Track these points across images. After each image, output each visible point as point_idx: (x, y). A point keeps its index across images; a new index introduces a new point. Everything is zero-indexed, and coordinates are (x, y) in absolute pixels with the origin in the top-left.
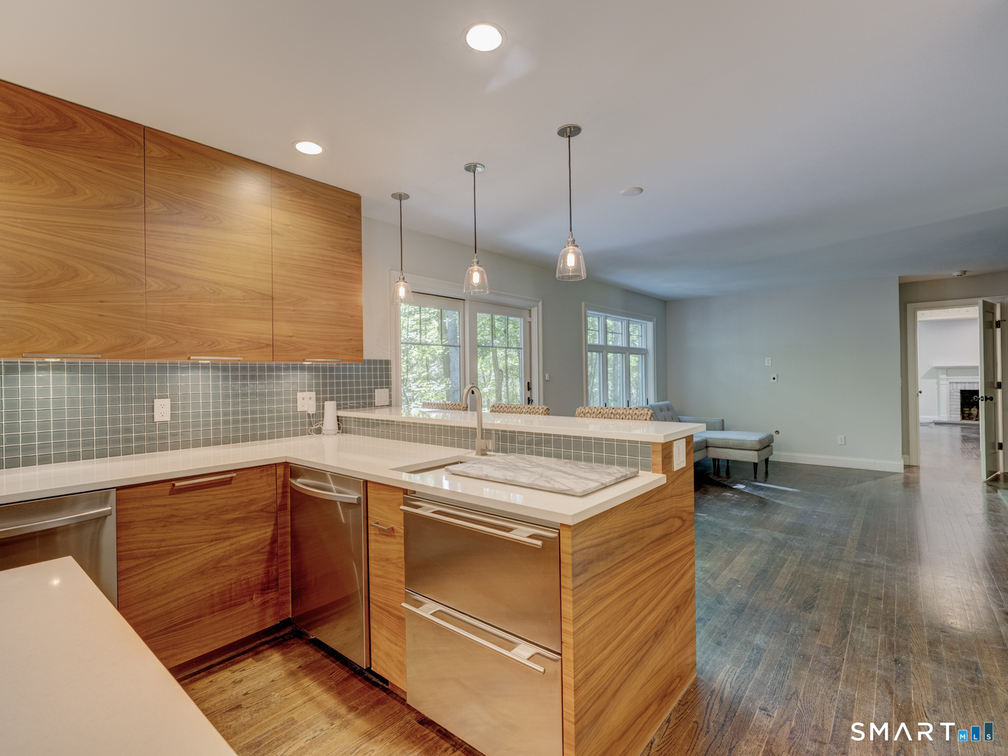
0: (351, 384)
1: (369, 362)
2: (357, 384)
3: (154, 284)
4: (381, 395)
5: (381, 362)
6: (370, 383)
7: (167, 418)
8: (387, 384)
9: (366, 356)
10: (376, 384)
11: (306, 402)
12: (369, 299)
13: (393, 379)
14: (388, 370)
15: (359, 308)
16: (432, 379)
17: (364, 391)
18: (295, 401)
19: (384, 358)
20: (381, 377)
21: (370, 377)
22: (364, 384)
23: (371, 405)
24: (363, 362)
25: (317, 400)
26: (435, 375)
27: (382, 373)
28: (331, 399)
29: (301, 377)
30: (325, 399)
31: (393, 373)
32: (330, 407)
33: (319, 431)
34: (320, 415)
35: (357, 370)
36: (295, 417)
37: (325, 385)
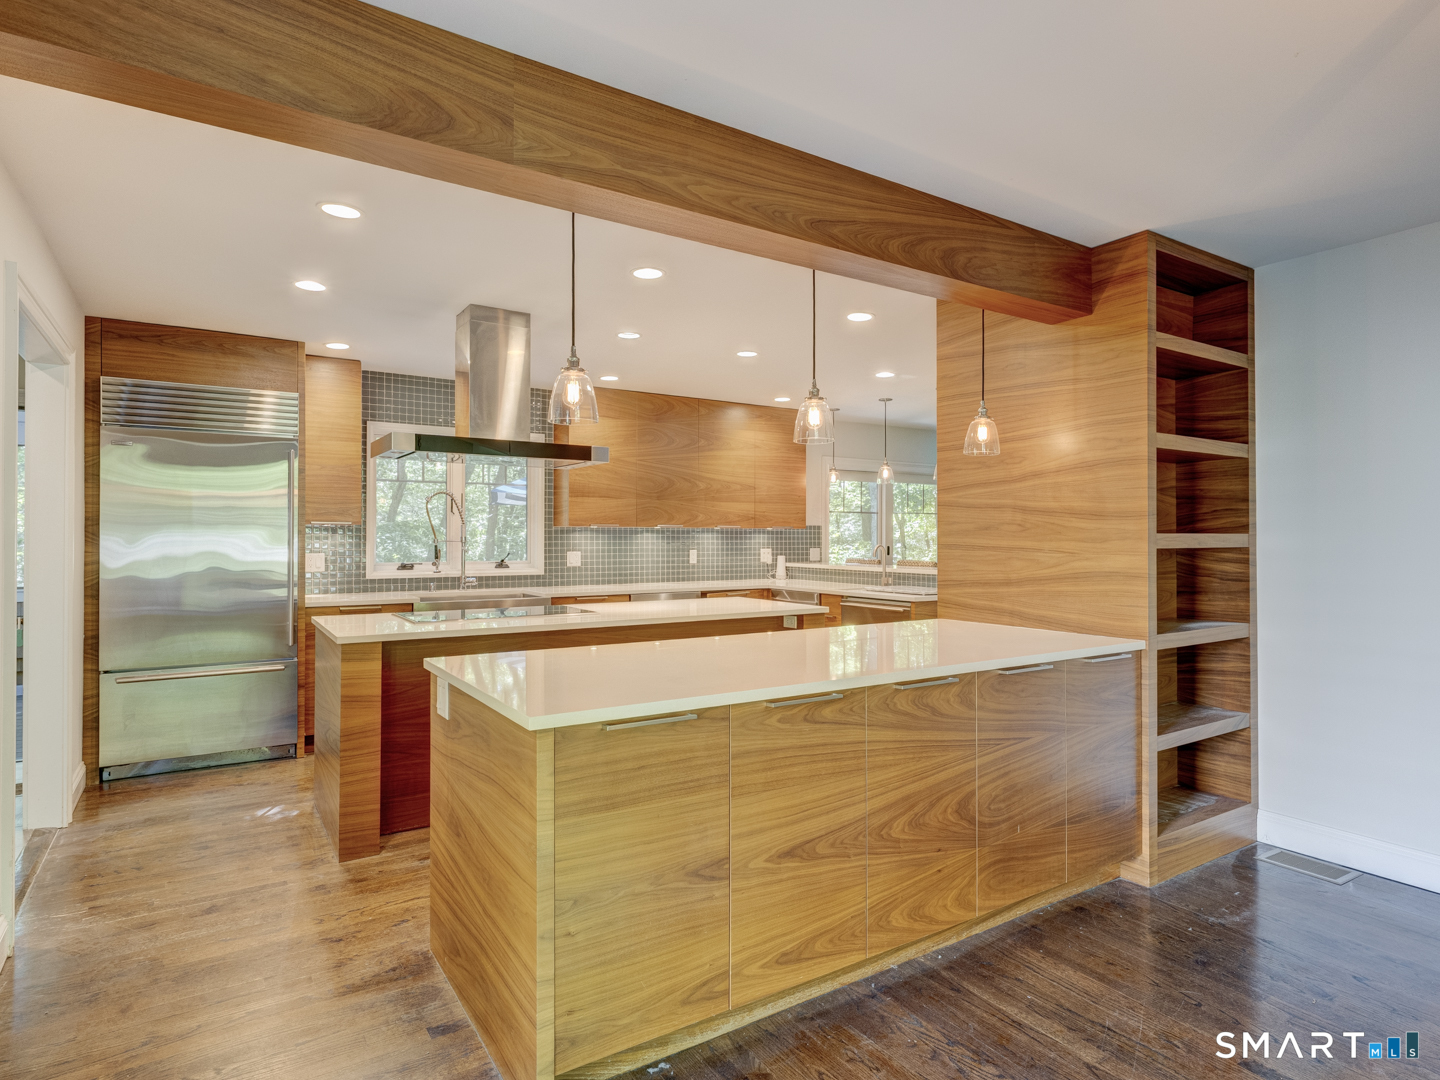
0: (794, 544)
1: (810, 527)
2: (798, 544)
3: (702, 486)
4: (814, 553)
5: (814, 527)
6: (806, 544)
7: (695, 562)
8: (819, 545)
9: (808, 524)
10: (811, 543)
11: (766, 555)
12: (808, 481)
13: (823, 541)
14: (819, 533)
15: (804, 490)
16: (847, 542)
17: (802, 549)
18: (759, 555)
19: (816, 524)
20: (815, 539)
21: (806, 538)
22: (802, 544)
23: (807, 560)
24: (806, 528)
25: (773, 554)
26: (850, 535)
27: (815, 536)
28: (781, 554)
29: (761, 539)
30: (777, 555)
31: (823, 536)
32: (781, 559)
33: (774, 576)
34: (774, 565)
35: (802, 533)
36: (759, 566)
37: (777, 544)
